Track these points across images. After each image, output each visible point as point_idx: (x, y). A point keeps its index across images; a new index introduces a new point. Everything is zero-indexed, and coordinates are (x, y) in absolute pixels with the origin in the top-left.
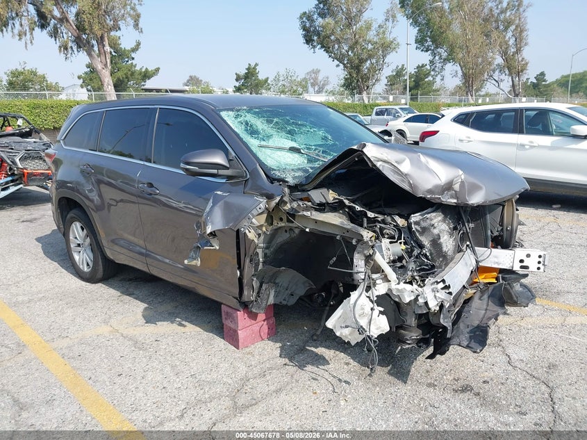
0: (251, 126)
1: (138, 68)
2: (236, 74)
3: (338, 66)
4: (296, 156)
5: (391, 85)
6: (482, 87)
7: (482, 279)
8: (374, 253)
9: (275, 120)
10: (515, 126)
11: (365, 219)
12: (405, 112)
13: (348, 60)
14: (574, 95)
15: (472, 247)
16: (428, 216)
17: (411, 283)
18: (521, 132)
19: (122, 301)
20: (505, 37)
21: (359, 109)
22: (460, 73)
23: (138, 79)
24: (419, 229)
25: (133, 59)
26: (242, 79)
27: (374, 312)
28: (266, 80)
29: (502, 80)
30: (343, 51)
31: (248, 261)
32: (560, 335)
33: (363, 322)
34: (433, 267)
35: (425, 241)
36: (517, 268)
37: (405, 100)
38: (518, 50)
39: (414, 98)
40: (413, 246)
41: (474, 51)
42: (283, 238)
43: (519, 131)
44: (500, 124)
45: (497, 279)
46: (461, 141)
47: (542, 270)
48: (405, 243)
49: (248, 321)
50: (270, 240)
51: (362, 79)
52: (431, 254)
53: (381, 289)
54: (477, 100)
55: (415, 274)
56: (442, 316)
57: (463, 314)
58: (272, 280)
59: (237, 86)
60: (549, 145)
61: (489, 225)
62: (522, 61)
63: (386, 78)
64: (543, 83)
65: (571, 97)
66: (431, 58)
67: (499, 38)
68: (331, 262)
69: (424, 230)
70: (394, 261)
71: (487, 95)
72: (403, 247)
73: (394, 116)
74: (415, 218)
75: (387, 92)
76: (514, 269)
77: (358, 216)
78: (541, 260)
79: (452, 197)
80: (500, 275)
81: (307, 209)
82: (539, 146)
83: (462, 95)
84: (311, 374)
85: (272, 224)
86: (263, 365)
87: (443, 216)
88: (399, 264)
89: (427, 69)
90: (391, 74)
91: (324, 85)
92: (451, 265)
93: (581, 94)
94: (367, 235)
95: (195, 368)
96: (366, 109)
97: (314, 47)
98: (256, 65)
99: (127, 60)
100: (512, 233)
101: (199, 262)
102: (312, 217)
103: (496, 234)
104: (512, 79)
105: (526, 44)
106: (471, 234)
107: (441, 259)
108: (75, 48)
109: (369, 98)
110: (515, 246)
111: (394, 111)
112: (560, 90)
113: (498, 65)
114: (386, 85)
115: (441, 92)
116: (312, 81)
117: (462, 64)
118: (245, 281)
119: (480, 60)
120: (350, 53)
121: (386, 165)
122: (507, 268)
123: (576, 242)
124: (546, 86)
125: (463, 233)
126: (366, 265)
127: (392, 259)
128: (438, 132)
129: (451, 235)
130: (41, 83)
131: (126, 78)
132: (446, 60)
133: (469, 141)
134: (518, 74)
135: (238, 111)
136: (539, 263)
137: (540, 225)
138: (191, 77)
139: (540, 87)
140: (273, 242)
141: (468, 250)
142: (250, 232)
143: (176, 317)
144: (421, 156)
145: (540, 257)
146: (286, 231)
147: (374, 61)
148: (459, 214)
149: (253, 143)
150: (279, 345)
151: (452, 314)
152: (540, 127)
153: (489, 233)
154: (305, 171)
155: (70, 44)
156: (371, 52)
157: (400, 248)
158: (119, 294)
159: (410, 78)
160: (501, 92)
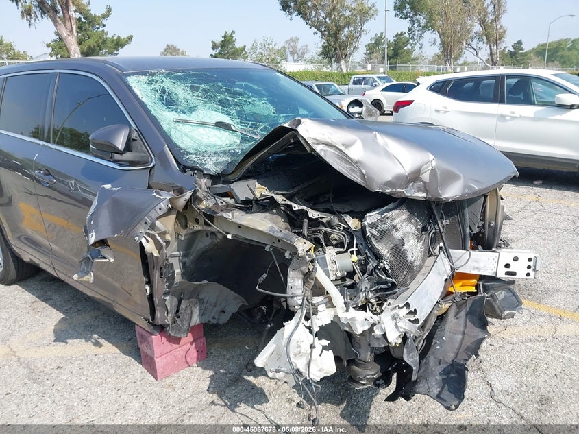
0: (169, 94)
1: (109, 36)
2: (212, 42)
3: (315, 33)
4: (226, 133)
5: (370, 53)
6: (460, 56)
7: (459, 288)
8: (315, 270)
9: (202, 86)
10: (495, 95)
11: (306, 221)
12: (383, 81)
13: (325, 27)
14: (550, 64)
15: (446, 249)
16: (389, 214)
17: (363, 308)
18: (501, 101)
19: (34, 309)
20: (484, 4)
21: (336, 78)
22: (438, 41)
23: (110, 47)
24: (375, 232)
25: (104, 26)
26: (218, 47)
27: (314, 350)
28: (244, 48)
29: (480, 49)
30: (321, 18)
31: (157, 274)
32: (551, 351)
33: (300, 364)
34: (393, 286)
35: (384, 249)
36: (501, 274)
37: (383, 69)
38: (497, 18)
39: (392, 67)
40: (367, 257)
41: (452, 18)
42: (203, 243)
43: (500, 100)
44: (479, 93)
45: (477, 287)
46: (437, 111)
47: (532, 276)
48: (358, 253)
49: (168, 346)
50: (187, 246)
51: (340, 47)
52: (391, 267)
53: (323, 318)
54: (455, 69)
55: (371, 295)
56: (405, 350)
57: (435, 341)
58: (195, 294)
59: (214, 54)
60: (532, 115)
61: (468, 221)
62: (500, 29)
63: (365, 46)
64: (521, 52)
65: (547, 66)
66: (410, 25)
67: (477, 5)
68: (261, 280)
69: (383, 235)
70: (343, 279)
71: (465, 64)
72: (355, 258)
73: (372, 85)
74: (372, 217)
75: (366, 60)
76: (498, 276)
77: (298, 216)
78: (531, 264)
79: (419, 190)
80: (481, 283)
81: (228, 208)
82: (521, 117)
83: (440, 65)
84: (242, 417)
85: (186, 227)
86: (183, 405)
87: (408, 213)
88: (348, 282)
89: (406, 38)
90: (370, 42)
91: (303, 53)
92: (419, 277)
93: (557, 63)
94: (302, 246)
95: (96, 411)
96: (344, 78)
97: (291, 14)
98: (233, 32)
99: (97, 27)
100: (496, 230)
101: (92, 278)
102: (233, 220)
103: (476, 230)
104: (490, 47)
105: (504, 11)
106: (446, 234)
107: (405, 272)
108: (39, 14)
109: (347, 67)
110: (499, 247)
111: (371, 80)
112: (536, 59)
113: (477, 33)
114: (365, 54)
115: (420, 60)
116: (291, 49)
117: (441, 32)
118: (156, 300)
119: (459, 27)
120: (327, 20)
121: (330, 150)
122: (490, 275)
123: (562, 226)
124: (523, 55)
125: (435, 233)
126: (304, 285)
127: (339, 275)
128: (413, 101)
129: (419, 238)
130: (7, 52)
131: (98, 46)
132: (425, 28)
133: (446, 112)
134: (496, 42)
135: (153, 75)
136: (529, 267)
137: (521, 204)
138: (168, 46)
139: (517, 55)
140: (193, 249)
141: (442, 253)
142: (148, 241)
143: (93, 332)
144: (378, 135)
145: (530, 260)
146: (207, 235)
147: (352, 28)
148: (431, 208)
149: (165, 117)
150: (209, 373)
151: (419, 342)
152: (521, 96)
153: (468, 230)
154: (232, 154)
155: (34, 9)
156: (348, 19)
157: (349, 260)
158: (34, 298)
159: (389, 46)
160: (479, 61)
